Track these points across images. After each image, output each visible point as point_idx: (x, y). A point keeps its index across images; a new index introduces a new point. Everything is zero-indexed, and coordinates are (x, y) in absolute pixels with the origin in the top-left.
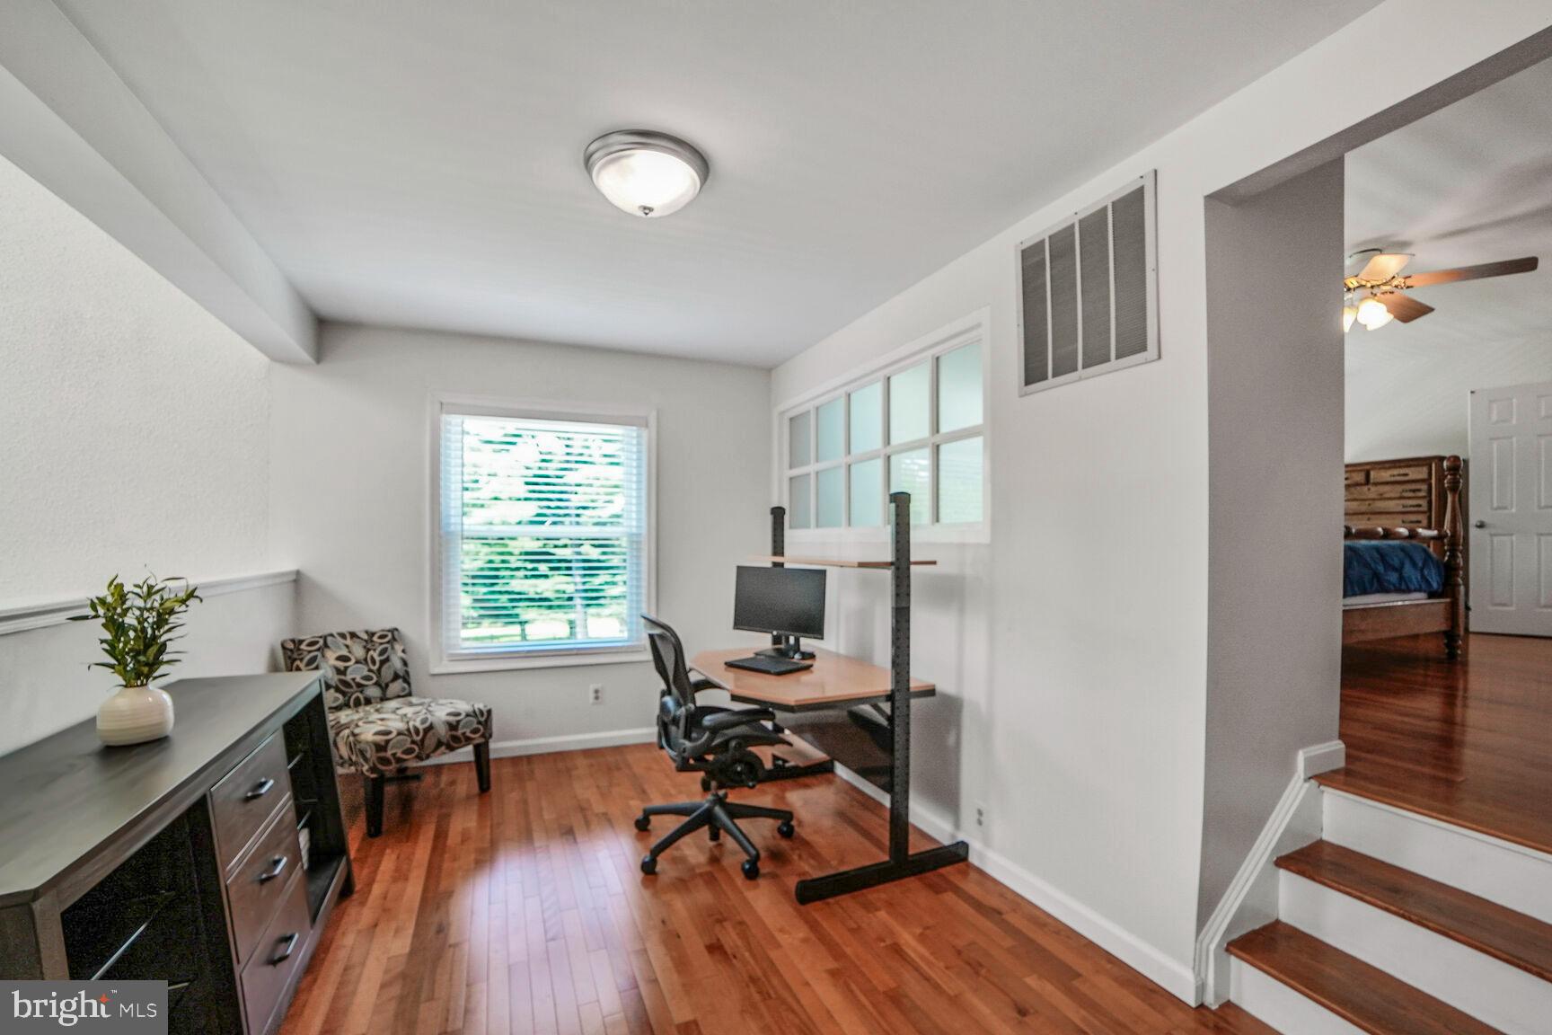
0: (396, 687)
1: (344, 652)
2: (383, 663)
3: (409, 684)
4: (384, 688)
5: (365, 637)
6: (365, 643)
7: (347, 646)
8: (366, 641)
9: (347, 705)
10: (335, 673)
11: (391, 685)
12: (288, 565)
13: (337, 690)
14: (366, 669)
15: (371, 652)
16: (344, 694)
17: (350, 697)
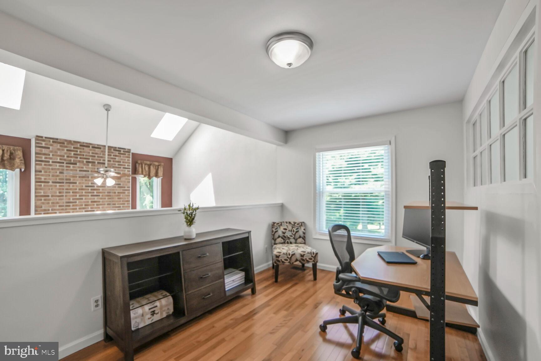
0: (300, 240)
1: (286, 227)
2: (296, 232)
3: (305, 240)
4: (296, 240)
5: (293, 223)
6: (292, 225)
7: (287, 226)
8: (293, 225)
9: (284, 243)
10: (282, 233)
11: (298, 239)
12: (280, 201)
13: (282, 238)
14: (291, 233)
15: (294, 229)
16: (284, 239)
17: (286, 241)
